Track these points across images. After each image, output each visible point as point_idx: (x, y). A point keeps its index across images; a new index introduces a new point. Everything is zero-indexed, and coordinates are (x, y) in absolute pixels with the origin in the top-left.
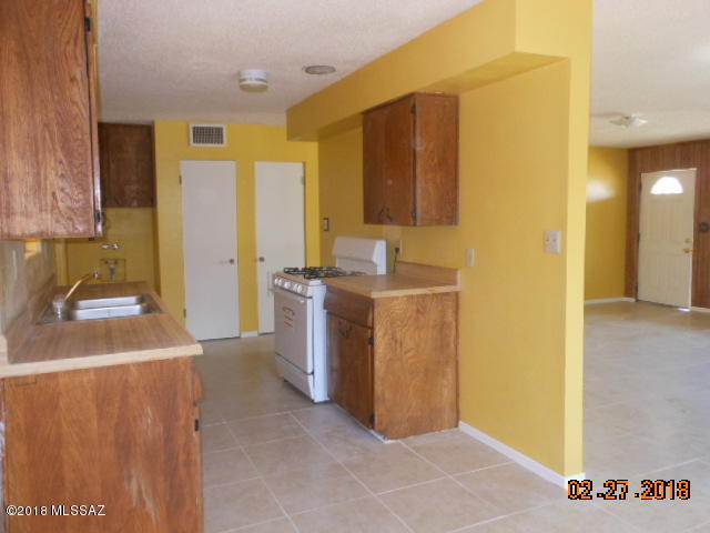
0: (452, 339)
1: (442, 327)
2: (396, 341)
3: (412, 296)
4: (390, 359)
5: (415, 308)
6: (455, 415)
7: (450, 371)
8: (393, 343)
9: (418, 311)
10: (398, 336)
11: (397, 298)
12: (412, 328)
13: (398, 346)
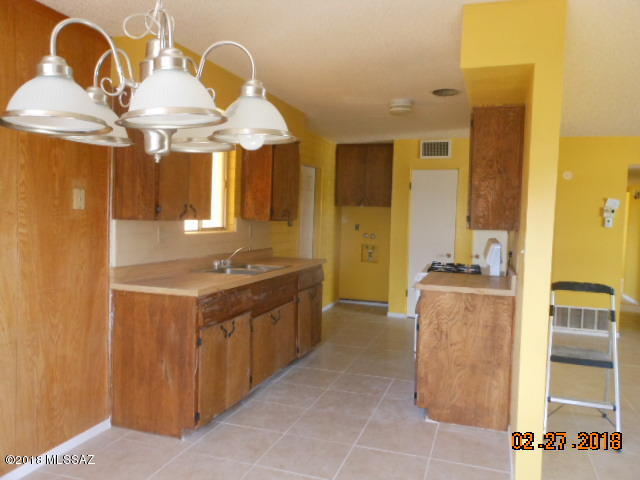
0: (506, 342)
1: (494, 329)
2: (442, 332)
3: (461, 294)
4: (435, 347)
5: (463, 305)
6: (505, 420)
7: (502, 374)
8: (438, 334)
9: (466, 308)
10: (444, 328)
11: (444, 293)
12: (459, 324)
13: (444, 337)
